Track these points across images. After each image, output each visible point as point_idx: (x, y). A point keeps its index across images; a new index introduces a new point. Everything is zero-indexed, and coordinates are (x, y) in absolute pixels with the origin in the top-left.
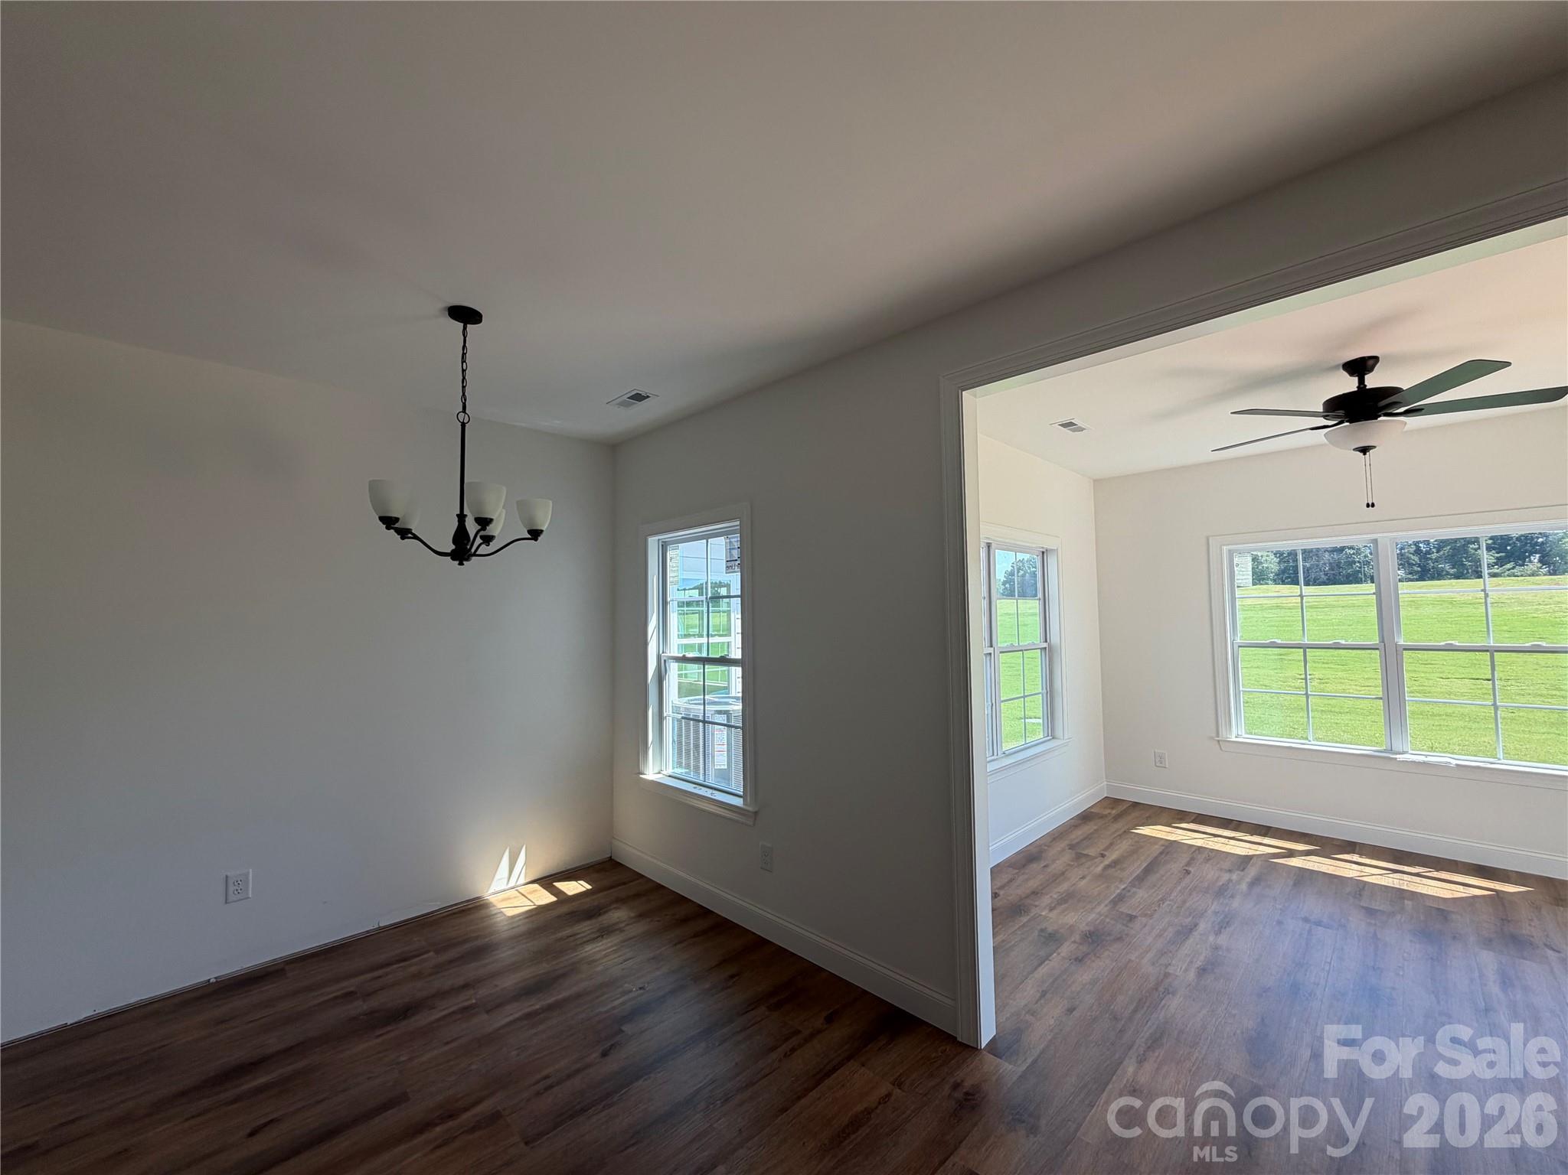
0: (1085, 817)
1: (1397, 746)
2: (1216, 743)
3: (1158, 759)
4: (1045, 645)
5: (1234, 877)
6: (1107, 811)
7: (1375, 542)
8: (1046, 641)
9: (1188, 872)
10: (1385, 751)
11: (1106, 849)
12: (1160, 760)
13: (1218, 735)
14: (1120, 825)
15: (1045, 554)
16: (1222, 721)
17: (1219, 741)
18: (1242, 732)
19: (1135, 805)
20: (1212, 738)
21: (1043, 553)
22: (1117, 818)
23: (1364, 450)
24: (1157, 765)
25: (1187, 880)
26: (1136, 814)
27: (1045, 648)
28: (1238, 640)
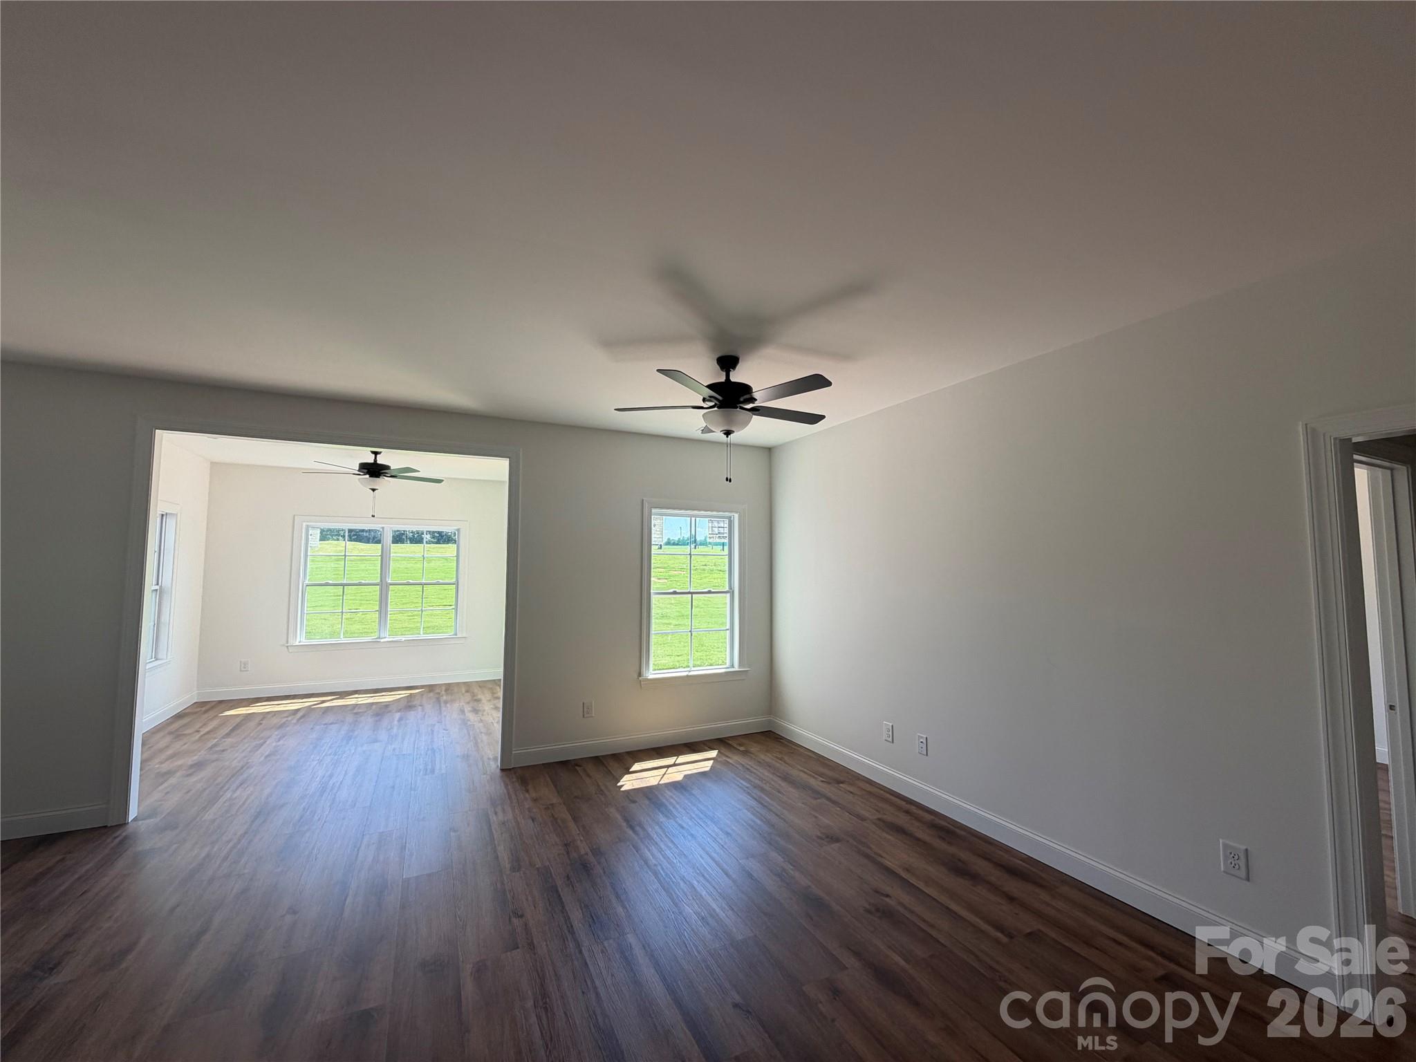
0: (179, 716)
1: (382, 635)
2: (286, 649)
3: (243, 665)
4: (157, 587)
5: (289, 719)
6: (199, 709)
7: (383, 528)
8: (158, 584)
9: (261, 724)
10: (377, 639)
11: (200, 728)
12: (244, 667)
13: (287, 642)
14: (211, 714)
15: (164, 517)
16: (291, 635)
17: (287, 647)
18: (303, 639)
19: (221, 702)
20: (283, 645)
21: (163, 515)
22: (206, 712)
23: (374, 490)
24: (242, 669)
25: (261, 726)
26: (223, 706)
27: (157, 590)
28: (307, 582)
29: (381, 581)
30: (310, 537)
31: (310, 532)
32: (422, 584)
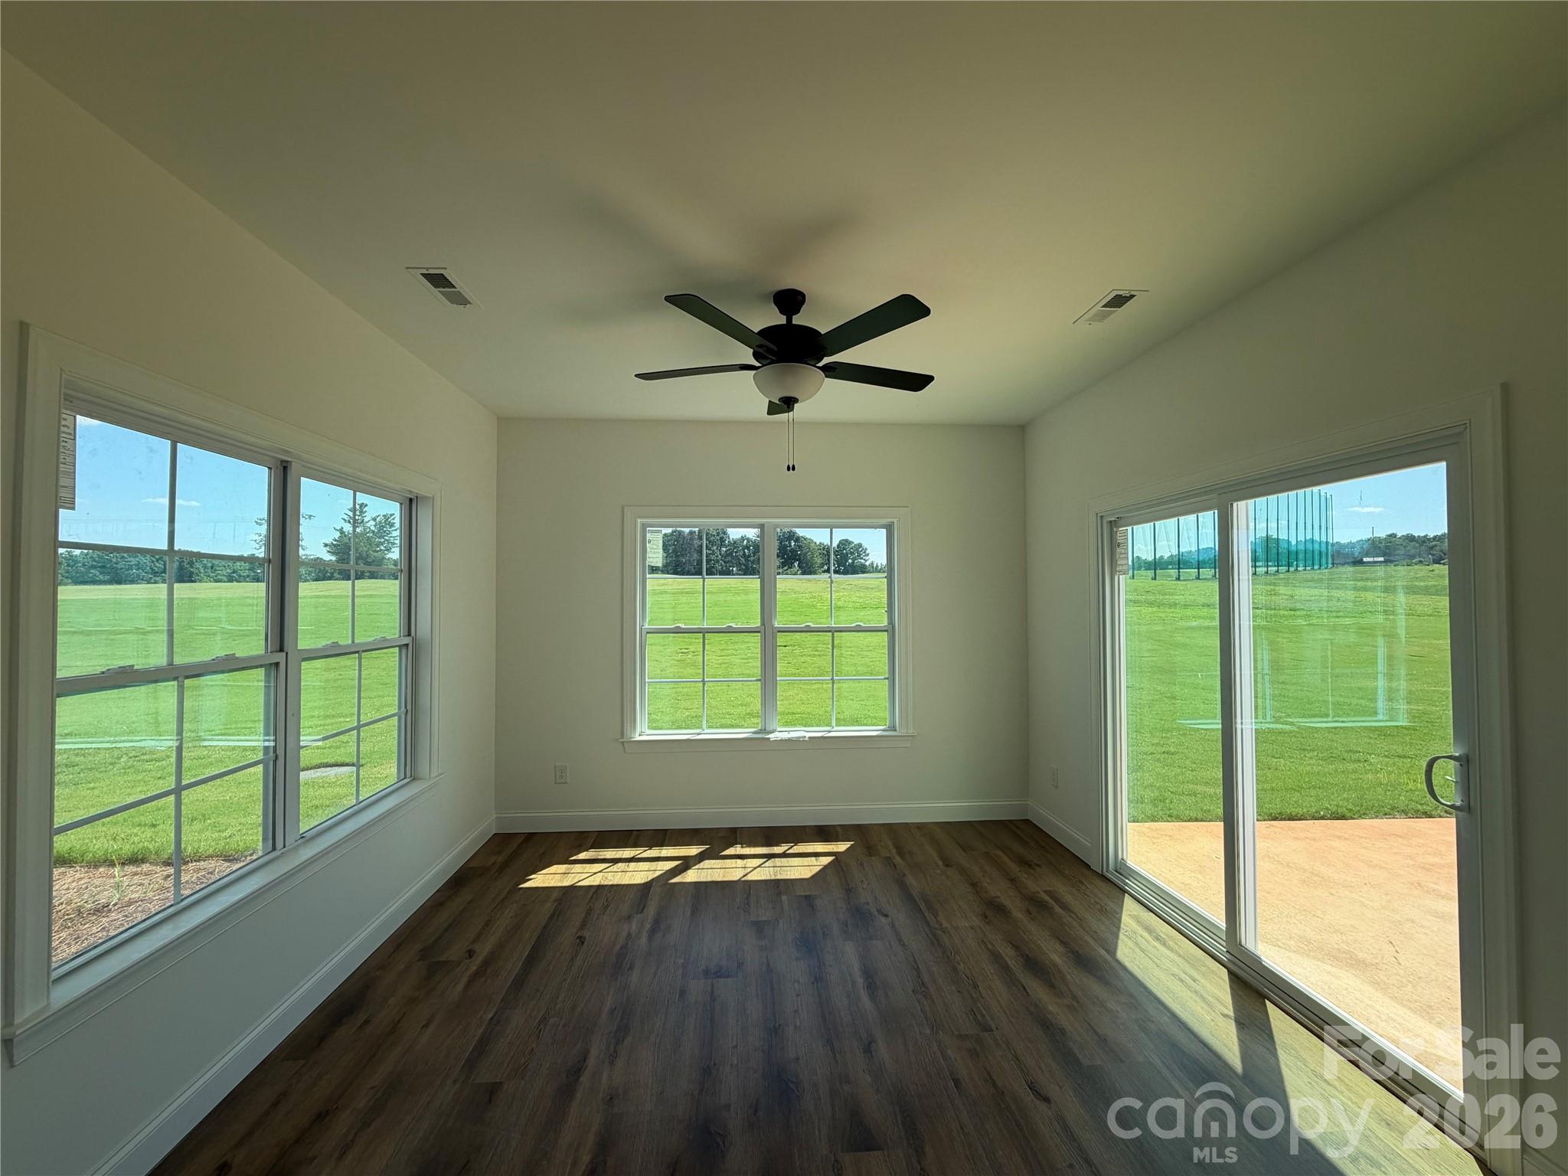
1: (769, 726)
2: (620, 745)
4: (407, 640)
5: (634, 925)
8: (409, 635)
10: (761, 732)
11: (477, 940)
12: (560, 775)
13: (621, 735)
14: (503, 883)
15: (414, 503)
16: (627, 725)
17: (623, 743)
18: (646, 728)
20: (617, 740)
21: (411, 500)
22: (501, 871)
24: (558, 781)
26: (527, 853)
27: (407, 645)
28: (647, 626)
29: (763, 624)
30: (648, 545)
31: (649, 536)
32: (832, 631)
